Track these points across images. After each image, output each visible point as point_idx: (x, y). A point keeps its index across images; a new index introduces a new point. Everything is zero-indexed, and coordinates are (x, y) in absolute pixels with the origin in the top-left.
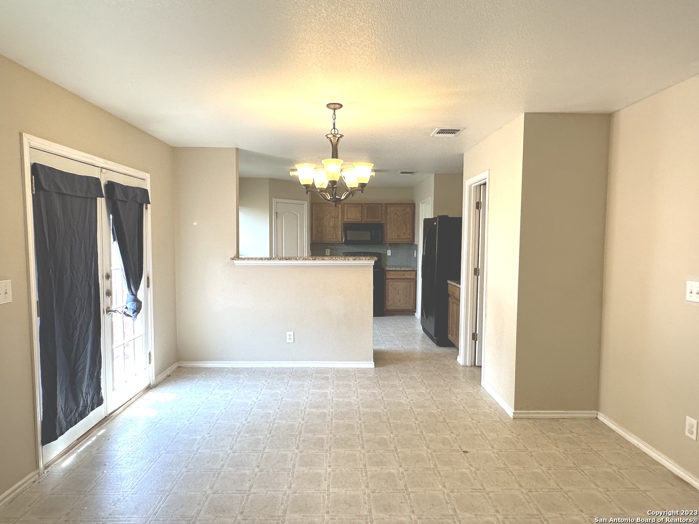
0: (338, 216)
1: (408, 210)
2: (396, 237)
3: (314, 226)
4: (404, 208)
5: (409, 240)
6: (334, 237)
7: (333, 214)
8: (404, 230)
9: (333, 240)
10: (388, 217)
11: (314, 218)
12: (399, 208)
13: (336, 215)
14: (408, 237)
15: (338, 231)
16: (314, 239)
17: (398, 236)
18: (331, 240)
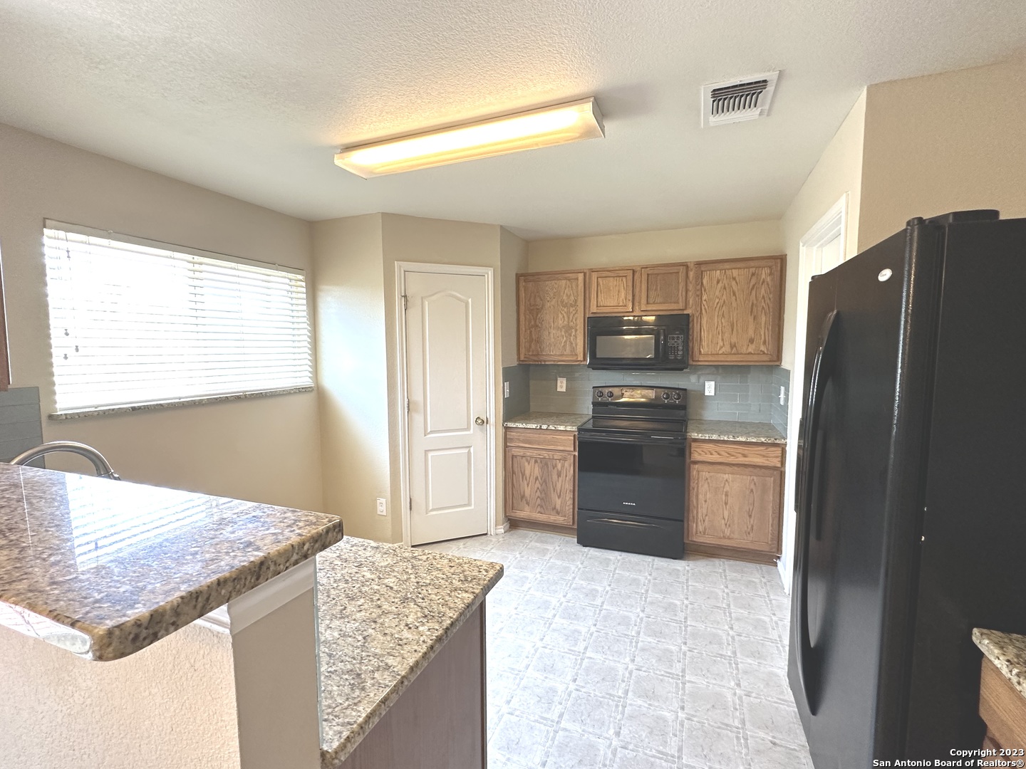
0: (576, 301)
1: (763, 276)
2: (727, 349)
3: (523, 328)
4: (752, 270)
5: (765, 358)
6: (568, 351)
7: (565, 298)
8: (751, 333)
9: (564, 358)
10: (705, 297)
11: (522, 308)
12: (735, 273)
13: (572, 298)
14: (763, 348)
15: (575, 336)
16: (522, 358)
17: (733, 346)
18: (560, 358)
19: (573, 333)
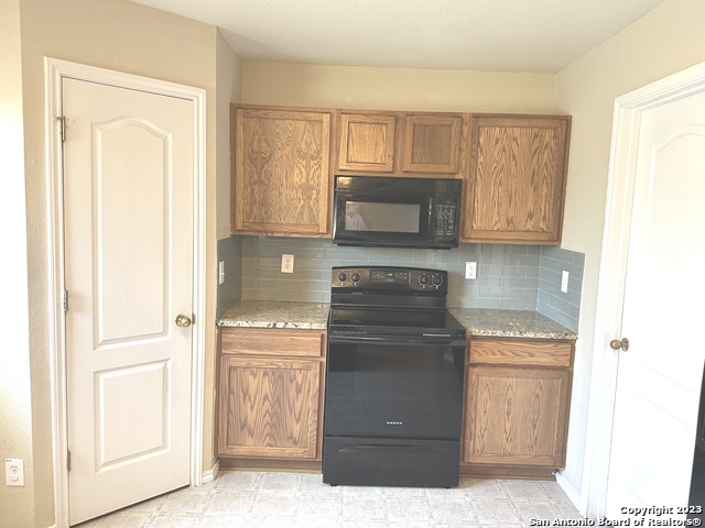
0: (319, 152)
1: (547, 139)
2: (502, 225)
3: (240, 184)
4: (535, 130)
5: (544, 237)
6: (306, 220)
7: (303, 146)
8: (530, 206)
9: (300, 230)
10: (481, 160)
11: (240, 155)
12: (517, 132)
13: (314, 147)
14: (542, 225)
15: (317, 200)
16: (239, 226)
17: (509, 222)
18: (295, 229)
19: (314, 196)
